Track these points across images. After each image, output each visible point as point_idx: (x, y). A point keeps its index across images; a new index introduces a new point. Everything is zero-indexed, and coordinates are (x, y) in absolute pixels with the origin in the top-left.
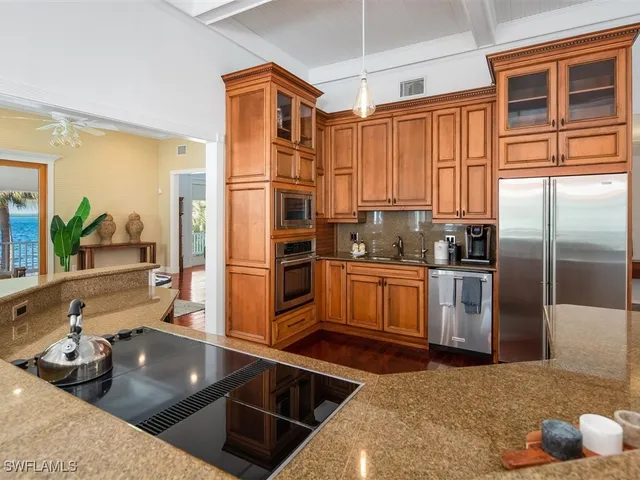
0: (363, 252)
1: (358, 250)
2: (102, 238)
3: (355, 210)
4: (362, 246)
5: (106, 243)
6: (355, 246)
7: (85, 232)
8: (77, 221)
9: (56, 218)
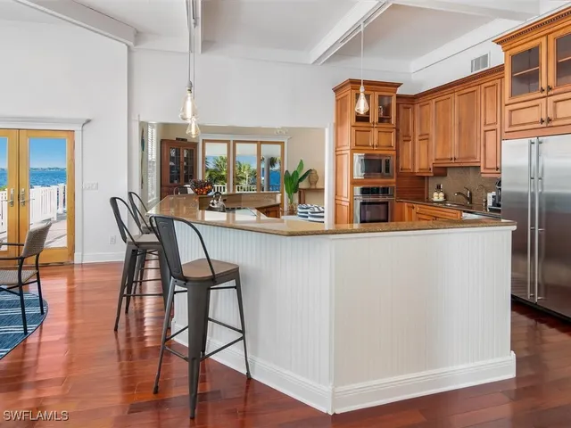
0: (441, 199)
1: (438, 197)
2: (311, 184)
3: (431, 167)
4: (441, 194)
5: (313, 187)
6: (435, 194)
7: (301, 180)
8: (296, 173)
9: (287, 171)
